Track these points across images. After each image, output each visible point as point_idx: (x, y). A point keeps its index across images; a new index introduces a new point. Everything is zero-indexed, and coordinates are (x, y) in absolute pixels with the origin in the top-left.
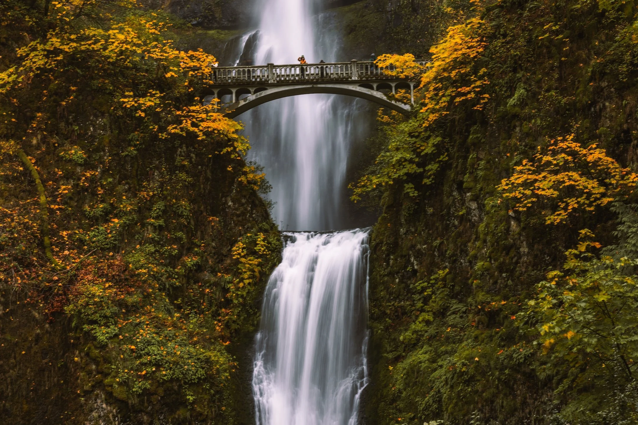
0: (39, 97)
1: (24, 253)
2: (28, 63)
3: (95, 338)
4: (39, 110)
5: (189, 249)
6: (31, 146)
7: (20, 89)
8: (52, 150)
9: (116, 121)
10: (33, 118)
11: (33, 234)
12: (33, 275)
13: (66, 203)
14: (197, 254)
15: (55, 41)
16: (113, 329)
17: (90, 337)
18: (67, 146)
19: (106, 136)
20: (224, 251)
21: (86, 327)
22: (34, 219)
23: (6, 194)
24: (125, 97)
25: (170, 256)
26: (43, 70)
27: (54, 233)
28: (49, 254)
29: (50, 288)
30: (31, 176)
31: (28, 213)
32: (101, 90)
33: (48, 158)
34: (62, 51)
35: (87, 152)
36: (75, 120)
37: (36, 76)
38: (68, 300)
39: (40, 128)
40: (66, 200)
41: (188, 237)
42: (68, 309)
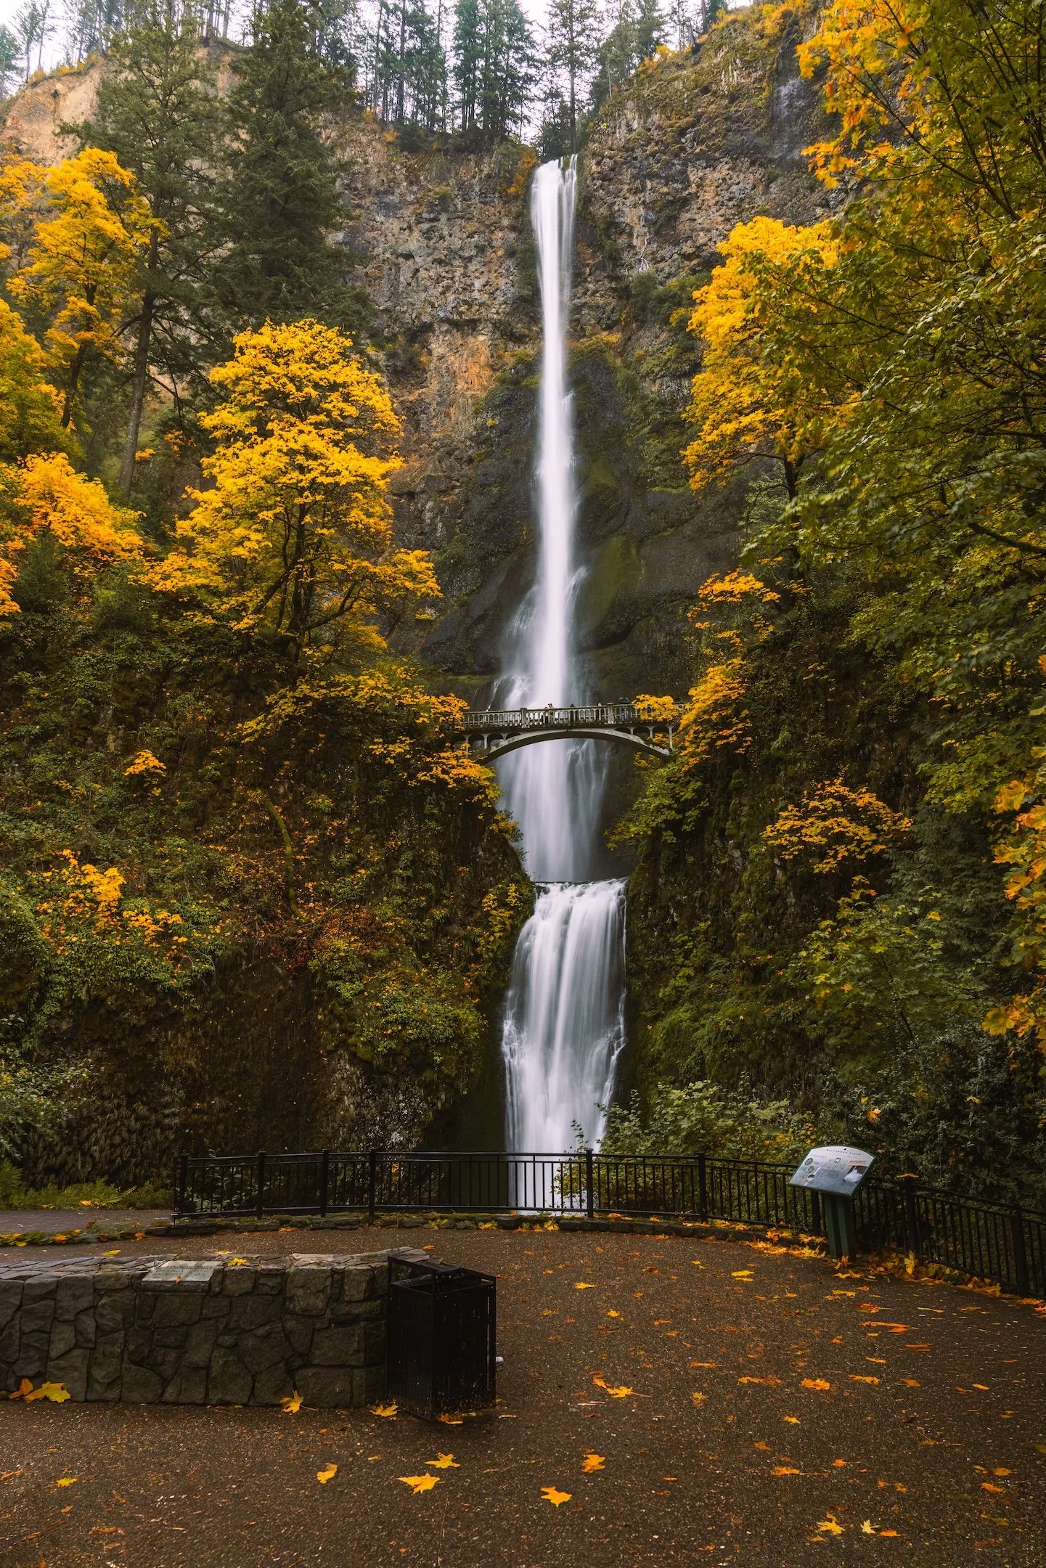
0: (288, 744)
1: (268, 906)
2: (276, 710)
3: (339, 995)
4: (286, 758)
5: (436, 901)
6: (278, 795)
7: (269, 737)
8: (299, 799)
9: (364, 768)
10: (281, 766)
11: (278, 885)
12: (277, 928)
13: (312, 853)
14: (446, 906)
15: (305, 688)
16: (358, 986)
17: (334, 994)
18: (315, 794)
19: (354, 783)
20: (474, 903)
21: (330, 983)
22: (280, 870)
23: (252, 844)
24: (375, 744)
25: (419, 908)
26: (291, 717)
27: (299, 885)
28: (293, 907)
29: (294, 942)
30: (277, 825)
31: (273, 863)
32: (350, 737)
33: (294, 807)
34: (311, 698)
35: (335, 800)
36: (323, 768)
37: (285, 723)
38: (312, 954)
39: (287, 777)
40: (312, 851)
41: (436, 889)
42: (313, 964)
